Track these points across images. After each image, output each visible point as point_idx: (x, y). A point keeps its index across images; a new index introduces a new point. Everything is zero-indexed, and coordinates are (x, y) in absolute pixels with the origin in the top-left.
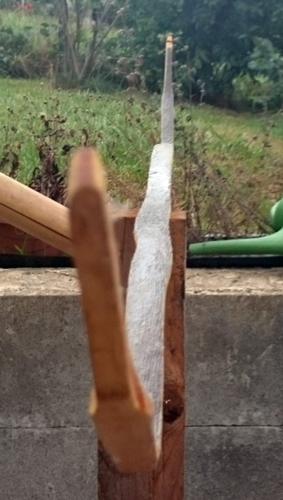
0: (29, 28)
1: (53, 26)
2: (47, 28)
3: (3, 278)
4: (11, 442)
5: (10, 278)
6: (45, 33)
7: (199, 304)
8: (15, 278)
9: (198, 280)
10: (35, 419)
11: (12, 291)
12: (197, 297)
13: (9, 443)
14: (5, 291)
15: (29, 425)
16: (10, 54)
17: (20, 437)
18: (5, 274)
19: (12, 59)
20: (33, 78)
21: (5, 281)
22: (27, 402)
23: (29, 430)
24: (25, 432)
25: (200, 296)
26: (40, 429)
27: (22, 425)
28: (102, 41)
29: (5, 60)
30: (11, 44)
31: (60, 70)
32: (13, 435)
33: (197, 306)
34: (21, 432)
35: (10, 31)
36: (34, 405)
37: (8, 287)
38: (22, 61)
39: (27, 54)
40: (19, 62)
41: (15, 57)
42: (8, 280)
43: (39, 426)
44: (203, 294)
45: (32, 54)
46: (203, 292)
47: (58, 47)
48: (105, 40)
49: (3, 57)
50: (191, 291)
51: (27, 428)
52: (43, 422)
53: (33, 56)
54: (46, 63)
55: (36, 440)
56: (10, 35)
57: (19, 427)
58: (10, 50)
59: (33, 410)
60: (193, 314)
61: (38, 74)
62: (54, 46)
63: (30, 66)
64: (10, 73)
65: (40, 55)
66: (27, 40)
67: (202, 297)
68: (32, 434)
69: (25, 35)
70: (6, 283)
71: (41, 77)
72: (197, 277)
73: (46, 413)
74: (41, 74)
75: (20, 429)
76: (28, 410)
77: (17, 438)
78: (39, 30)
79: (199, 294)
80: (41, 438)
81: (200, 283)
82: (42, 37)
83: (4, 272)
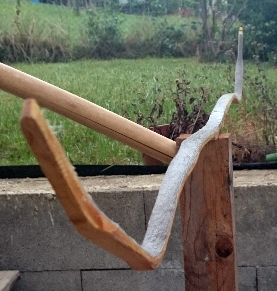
0: (185, 25)
1: (199, 23)
2: (196, 25)
3: (153, 180)
4: (161, 277)
5: (157, 180)
6: (194, 28)
7: (271, 191)
8: (160, 180)
9: (271, 177)
10: (174, 263)
11: (157, 187)
12: (269, 187)
13: (160, 278)
14: (153, 187)
15: (171, 267)
16: (174, 43)
17: (166, 274)
18: (154, 178)
19: (174, 46)
20: (187, 57)
21: (154, 181)
22: (169, 253)
23: (171, 270)
24: (169, 271)
25: (271, 186)
26: (178, 269)
27: (167, 267)
28: (229, 30)
29: (170, 46)
30: (173, 36)
31: (203, 51)
32: (162, 273)
33: (269, 193)
34: (167, 271)
35: (172, 28)
36: (173, 255)
37: (155, 185)
38: (181, 47)
39: (183, 41)
40: (178, 47)
41: (176, 44)
42: (156, 181)
43: (177, 267)
44: (273, 185)
45: (187, 42)
46: (273, 184)
47: (202, 36)
48: (231, 30)
49: (169, 45)
50: (266, 183)
51: (170, 269)
52: (179, 265)
53: (187, 43)
54: (196, 47)
55: (175, 276)
56: (173, 31)
57: (166, 268)
58: (173, 40)
59: (173, 258)
60: (267, 197)
61: (191, 54)
62: (200, 36)
63: (185, 49)
64: (173, 55)
65: (192, 42)
66: (183, 33)
67: (273, 187)
68: (173, 272)
69: (182, 30)
70: (154, 183)
71: (192, 56)
72: (271, 175)
73: (180, 260)
74: (192, 54)
75: (166, 269)
76: (170, 258)
77: (164, 275)
78: (191, 26)
79: (270, 185)
80: (178, 275)
81: (272, 178)
82: (192, 31)
83: (154, 176)
